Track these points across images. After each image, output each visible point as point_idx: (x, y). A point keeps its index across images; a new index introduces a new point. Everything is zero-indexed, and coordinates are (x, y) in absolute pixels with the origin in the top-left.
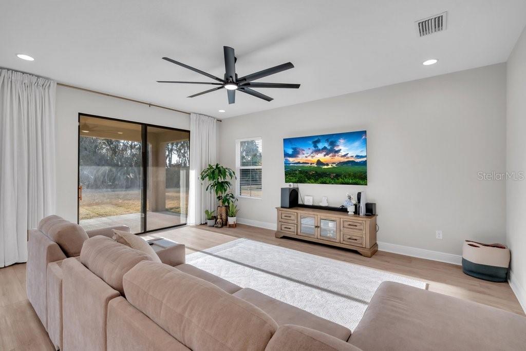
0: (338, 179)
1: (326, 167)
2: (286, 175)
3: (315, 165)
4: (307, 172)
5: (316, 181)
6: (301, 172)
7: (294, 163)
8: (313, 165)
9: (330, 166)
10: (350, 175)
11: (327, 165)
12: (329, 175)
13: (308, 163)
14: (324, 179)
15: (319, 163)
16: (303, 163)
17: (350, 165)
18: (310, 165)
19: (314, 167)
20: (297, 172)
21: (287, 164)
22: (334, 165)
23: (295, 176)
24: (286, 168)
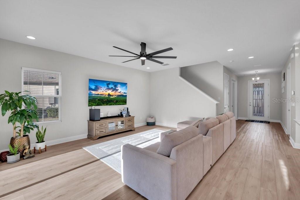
0: (117, 103)
1: (112, 97)
2: (89, 101)
3: (107, 96)
4: (102, 100)
5: (107, 104)
6: (99, 100)
7: (96, 95)
8: (106, 96)
9: (114, 97)
10: (121, 101)
11: (113, 96)
12: (113, 101)
13: (103, 95)
14: (111, 103)
15: (109, 95)
16: (101, 95)
17: (122, 96)
18: (104, 96)
19: (106, 97)
20: (97, 100)
21: (90, 95)
22: (116, 96)
23: (95, 102)
24: (89, 97)
